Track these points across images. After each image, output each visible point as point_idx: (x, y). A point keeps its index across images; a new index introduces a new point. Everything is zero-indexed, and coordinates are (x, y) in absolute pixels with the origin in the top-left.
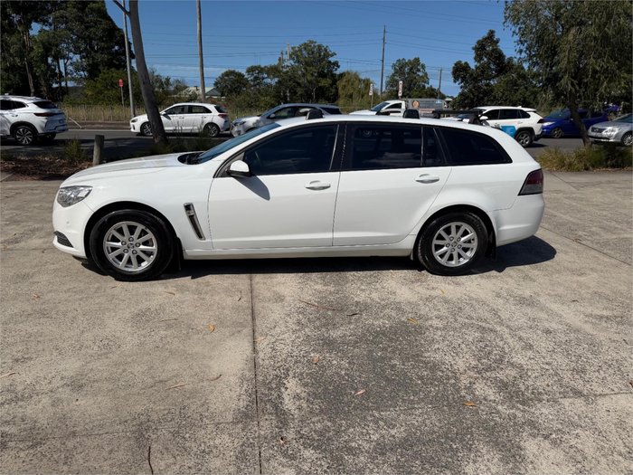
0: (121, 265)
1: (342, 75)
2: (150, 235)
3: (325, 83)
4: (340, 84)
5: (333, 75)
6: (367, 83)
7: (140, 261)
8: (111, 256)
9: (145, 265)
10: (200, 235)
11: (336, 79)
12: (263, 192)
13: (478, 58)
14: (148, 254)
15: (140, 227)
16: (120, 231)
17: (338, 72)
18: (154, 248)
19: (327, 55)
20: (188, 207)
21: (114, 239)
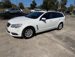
1: (12, 4)
2: (32, 31)
3: (10, 5)
4: (12, 5)
5: (10, 4)
6: (16, 5)
7: (30, 35)
8: (26, 36)
10: (38, 30)
11: (11, 5)
12: (45, 22)
13: (33, 3)
16: (27, 31)
17: (11, 3)
18: (32, 33)
19: (9, 1)
21: (26, 32)
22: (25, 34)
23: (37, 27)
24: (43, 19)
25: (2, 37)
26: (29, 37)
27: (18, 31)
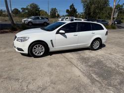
0: (36, 54)
1: (41, 10)
2: (43, 47)
4: (40, 12)
8: (34, 53)
9: (41, 54)
10: (53, 46)
13: (71, 8)
14: (42, 51)
15: (41, 46)
16: (36, 47)
18: (44, 50)
19: (37, 6)
20: (51, 41)
21: (35, 49)
22: (33, 50)
23: (52, 43)
24: (61, 31)
25: (8, 52)
26: (39, 55)
27: (23, 46)
